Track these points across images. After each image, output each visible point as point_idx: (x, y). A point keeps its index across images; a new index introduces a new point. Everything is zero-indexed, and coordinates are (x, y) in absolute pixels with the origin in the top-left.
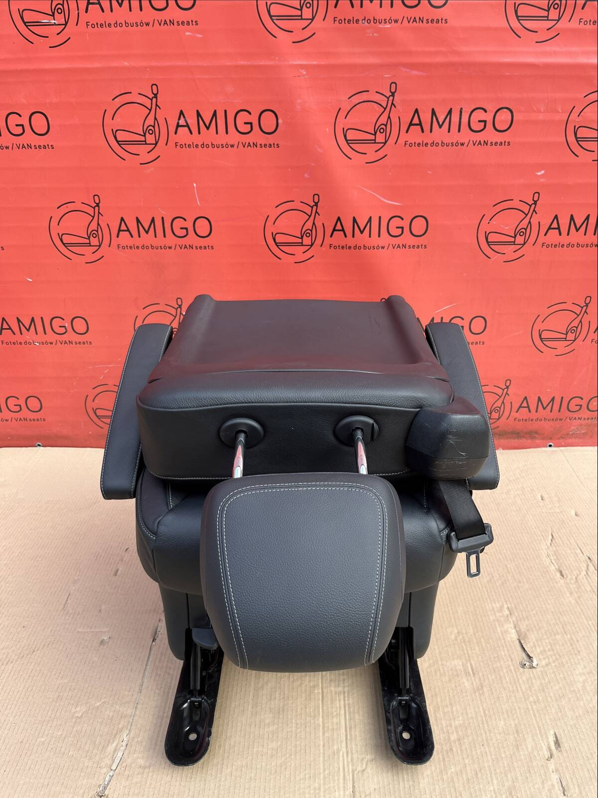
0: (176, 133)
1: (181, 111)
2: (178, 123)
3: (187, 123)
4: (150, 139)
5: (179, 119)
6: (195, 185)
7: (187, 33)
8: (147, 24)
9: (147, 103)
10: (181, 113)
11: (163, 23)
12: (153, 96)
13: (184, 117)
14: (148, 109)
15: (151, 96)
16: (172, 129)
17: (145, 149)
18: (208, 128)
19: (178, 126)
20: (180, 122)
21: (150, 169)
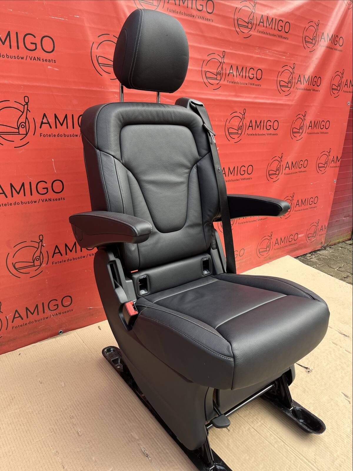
0: (41, 128)
1: (45, 114)
2: (42, 121)
3: (48, 121)
4: (22, 131)
5: (43, 119)
6: (53, 160)
7: (49, 67)
8: (22, 58)
9: (21, 108)
10: (45, 115)
11: (33, 59)
12: (25, 103)
13: (46, 117)
14: (21, 112)
15: (24, 103)
16: (38, 125)
17: (18, 137)
18: (62, 125)
19: (42, 123)
20: (44, 120)
21: (21, 151)
